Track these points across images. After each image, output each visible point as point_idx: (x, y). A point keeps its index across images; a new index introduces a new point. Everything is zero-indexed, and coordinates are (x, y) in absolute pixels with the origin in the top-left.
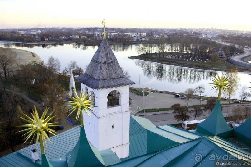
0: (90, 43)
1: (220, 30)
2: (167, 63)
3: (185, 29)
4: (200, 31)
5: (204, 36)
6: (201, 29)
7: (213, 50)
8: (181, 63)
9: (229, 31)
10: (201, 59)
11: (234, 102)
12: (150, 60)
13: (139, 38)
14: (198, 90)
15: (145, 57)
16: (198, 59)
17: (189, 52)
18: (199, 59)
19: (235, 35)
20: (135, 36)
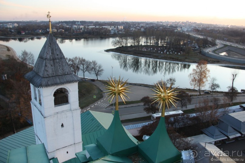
0: (67, 36)
1: (195, 23)
2: (142, 55)
3: (161, 22)
4: (176, 24)
5: (179, 29)
6: (177, 22)
7: (187, 43)
8: (155, 56)
9: (203, 25)
10: (175, 51)
11: (205, 93)
12: (125, 52)
13: (116, 31)
14: (170, 82)
15: (121, 50)
16: (172, 52)
17: (164, 45)
18: (174, 52)
19: (208, 28)
20: (112, 29)
